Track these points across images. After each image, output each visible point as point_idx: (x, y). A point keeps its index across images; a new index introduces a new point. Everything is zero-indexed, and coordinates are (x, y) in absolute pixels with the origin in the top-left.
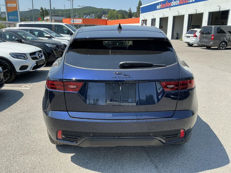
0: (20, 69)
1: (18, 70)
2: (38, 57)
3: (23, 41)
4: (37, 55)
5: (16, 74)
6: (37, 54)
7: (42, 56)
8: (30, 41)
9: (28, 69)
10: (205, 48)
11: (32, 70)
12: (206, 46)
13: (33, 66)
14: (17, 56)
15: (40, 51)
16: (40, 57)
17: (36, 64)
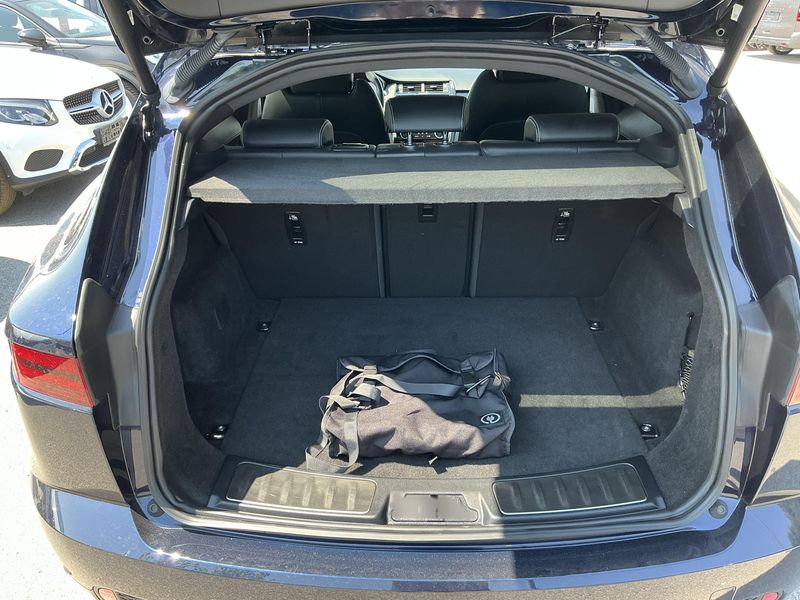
0: (29, 166)
1: (19, 171)
2: (102, 111)
3: (50, 40)
4: (96, 104)
5: (14, 187)
6: (96, 99)
7: (119, 104)
8: (77, 42)
9: (63, 165)
10: (768, 52)
11: (79, 169)
12: (774, 47)
13: (83, 151)
14: (11, 110)
15: (111, 87)
16: (109, 110)
17: (94, 143)
